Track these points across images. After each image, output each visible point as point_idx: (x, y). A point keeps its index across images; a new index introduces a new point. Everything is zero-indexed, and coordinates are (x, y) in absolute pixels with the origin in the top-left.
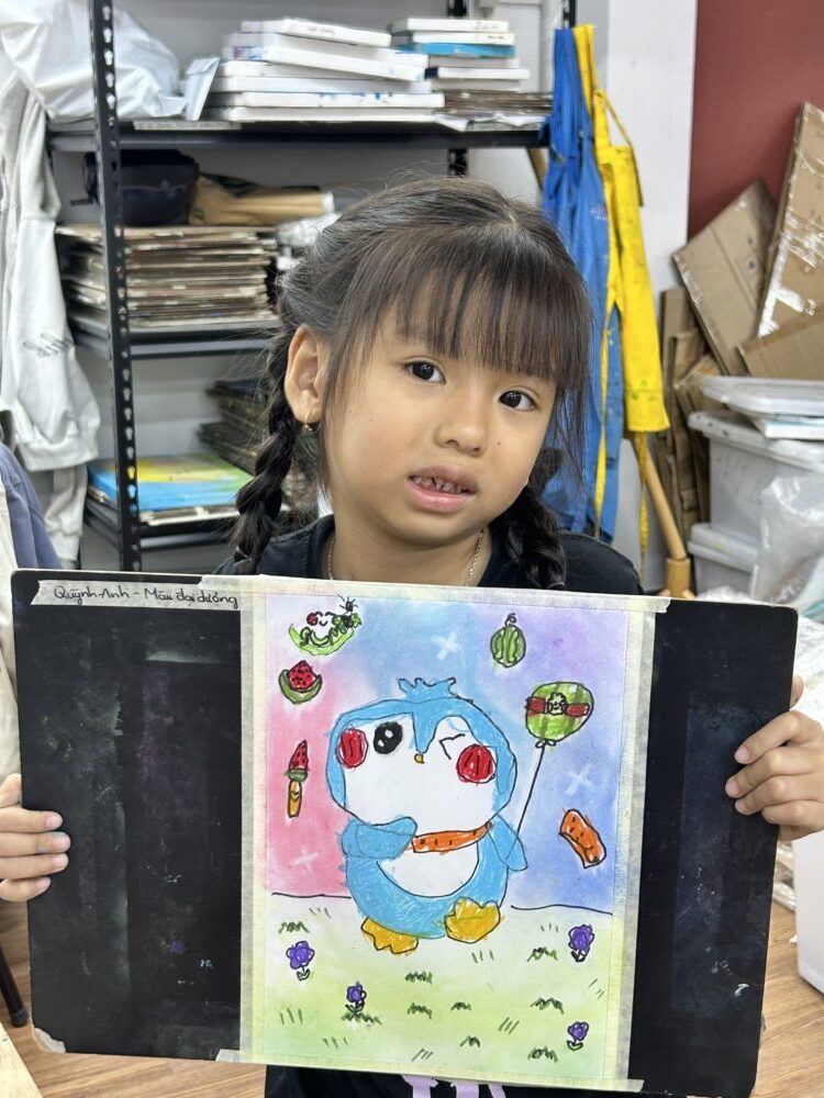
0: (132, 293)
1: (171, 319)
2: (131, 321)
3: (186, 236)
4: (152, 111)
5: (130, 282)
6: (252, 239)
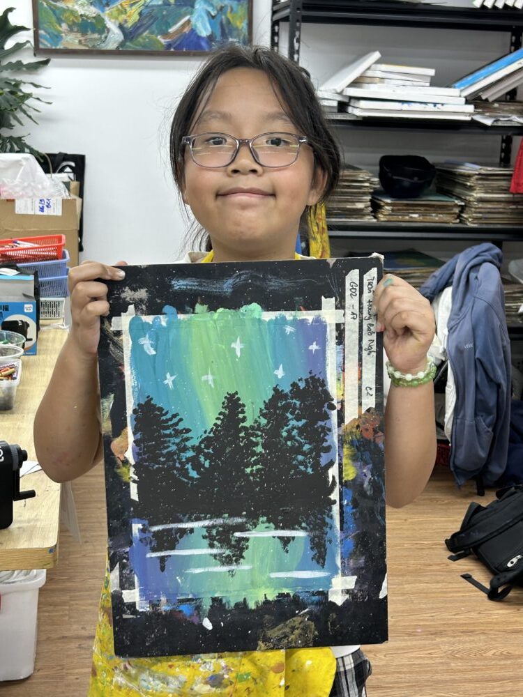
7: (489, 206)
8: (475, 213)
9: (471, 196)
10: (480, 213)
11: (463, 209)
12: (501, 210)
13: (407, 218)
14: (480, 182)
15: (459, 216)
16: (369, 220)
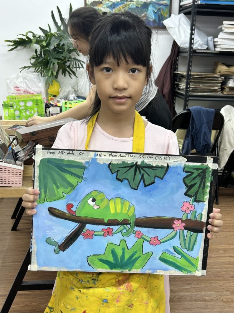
0: (191, 86)
1: (199, 93)
2: (190, 92)
3: (204, 75)
4: (200, 48)
5: (191, 84)
6: (219, 76)
16: (219, 94)
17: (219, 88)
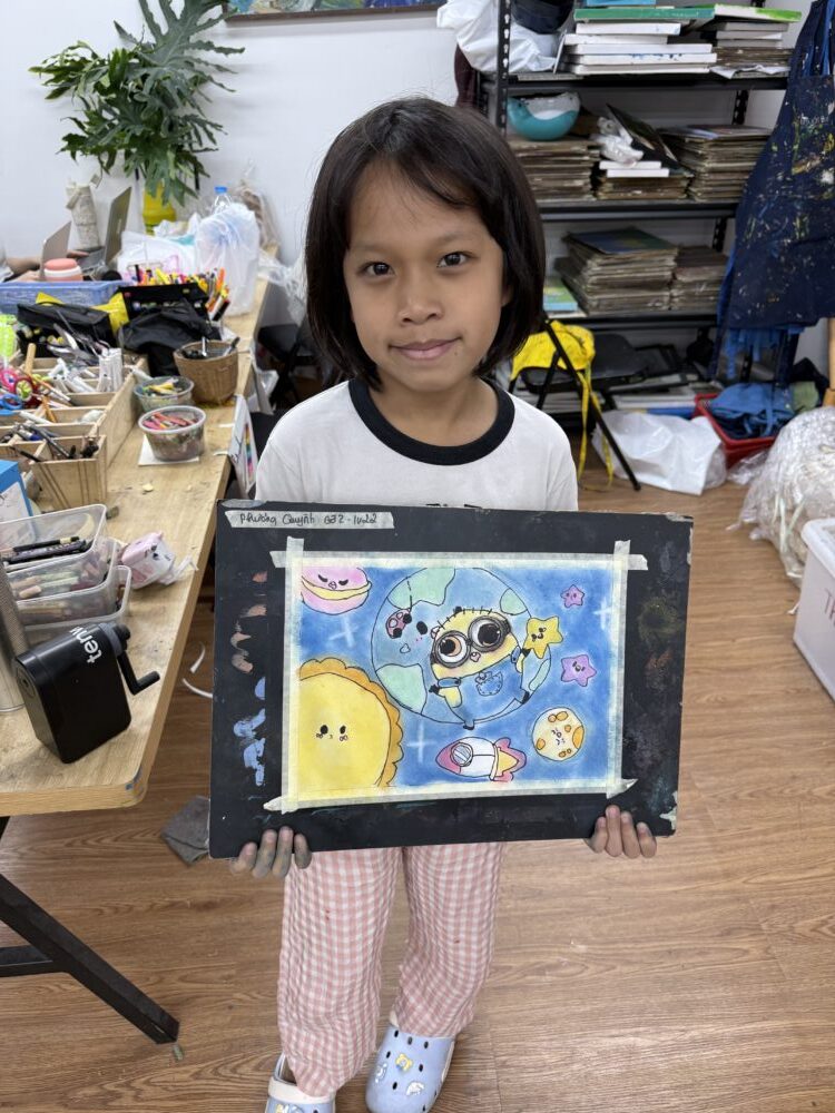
4: (533, 67)
6: (583, 150)
7: (721, 177)
8: (706, 186)
9: (701, 166)
10: (711, 186)
11: (691, 181)
12: (734, 182)
13: (629, 195)
14: (713, 149)
15: (686, 191)
16: (588, 199)
17: (586, 184)
